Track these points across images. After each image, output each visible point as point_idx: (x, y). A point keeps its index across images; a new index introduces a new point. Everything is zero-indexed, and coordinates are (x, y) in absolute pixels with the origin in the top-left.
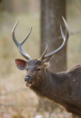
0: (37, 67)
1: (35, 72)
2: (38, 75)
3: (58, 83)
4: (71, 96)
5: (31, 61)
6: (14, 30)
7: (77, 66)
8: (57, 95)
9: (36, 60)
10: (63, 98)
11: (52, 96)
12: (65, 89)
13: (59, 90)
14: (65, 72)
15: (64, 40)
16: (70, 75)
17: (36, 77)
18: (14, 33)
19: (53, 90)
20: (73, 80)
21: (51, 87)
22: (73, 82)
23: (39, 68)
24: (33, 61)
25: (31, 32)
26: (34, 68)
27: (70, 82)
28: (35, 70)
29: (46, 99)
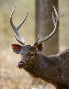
0: (30, 53)
1: (28, 57)
2: (31, 60)
3: (50, 66)
4: (61, 77)
5: (25, 46)
6: (12, 16)
7: (67, 50)
8: (48, 76)
9: (30, 45)
10: (54, 79)
11: (44, 77)
12: (56, 70)
13: (51, 71)
14: (56, 55)
15: (55, 27)
16: (60, 58)
17: (29, 62)
18: (11, 19)
19: (45, 72)
20: (63, 63)
21: (43, 69)
22: (63, 64)
23: (32, 53)
24: (27, 46)
25: (27, 17)
26: (28, 53)
27: (60, 64)
28: (28, 55)
29: (39, 79)
